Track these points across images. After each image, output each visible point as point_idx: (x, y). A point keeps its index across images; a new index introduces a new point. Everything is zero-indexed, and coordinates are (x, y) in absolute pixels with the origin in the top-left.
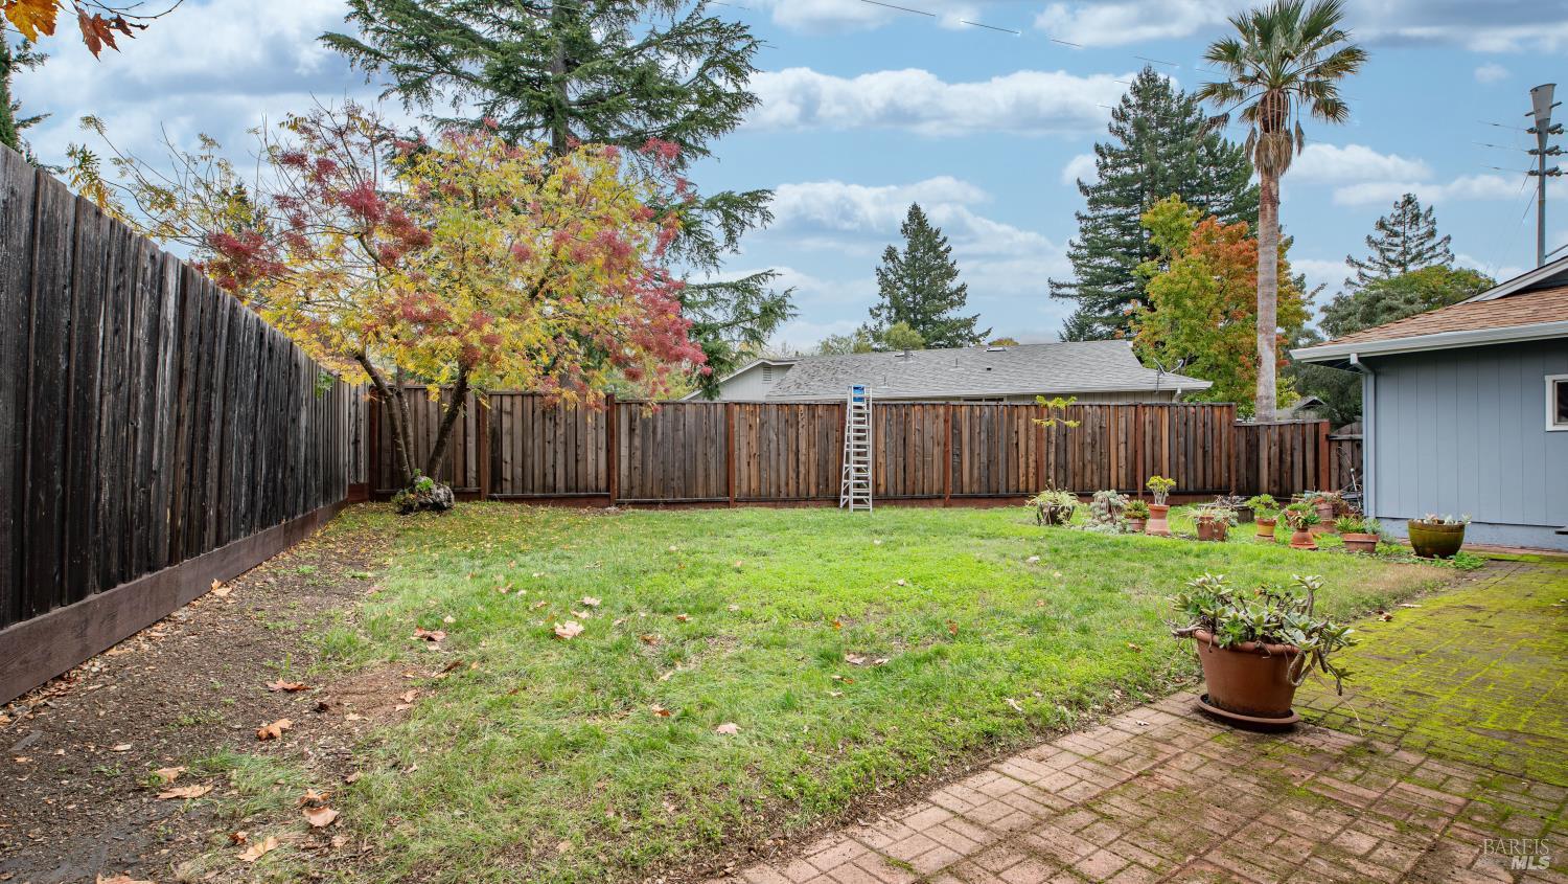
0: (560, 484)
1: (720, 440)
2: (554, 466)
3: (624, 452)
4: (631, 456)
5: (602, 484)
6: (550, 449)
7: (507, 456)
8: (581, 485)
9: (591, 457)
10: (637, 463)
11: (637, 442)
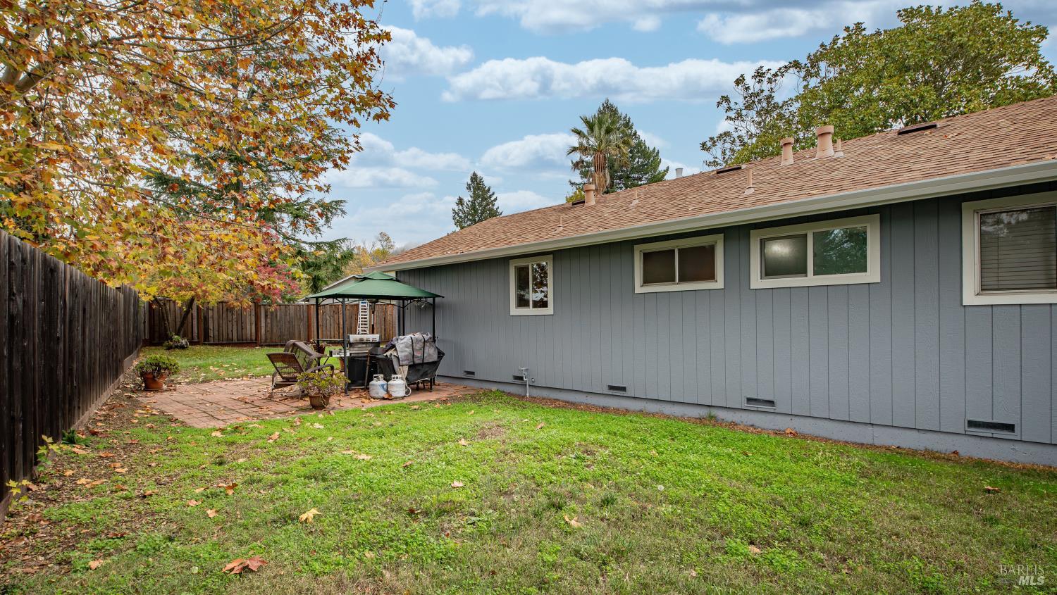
0: (235, 338)
1: (305, 319)
2: (232, 331)
3: (263, 324)
4: (266, 326)
5: (254, 338)
6: (230, 324)
7: (211, 327)
8: (244, 338)
9: (248, 327)
10: (269, 329)
11: (269, 320)
